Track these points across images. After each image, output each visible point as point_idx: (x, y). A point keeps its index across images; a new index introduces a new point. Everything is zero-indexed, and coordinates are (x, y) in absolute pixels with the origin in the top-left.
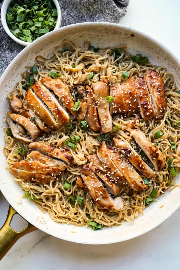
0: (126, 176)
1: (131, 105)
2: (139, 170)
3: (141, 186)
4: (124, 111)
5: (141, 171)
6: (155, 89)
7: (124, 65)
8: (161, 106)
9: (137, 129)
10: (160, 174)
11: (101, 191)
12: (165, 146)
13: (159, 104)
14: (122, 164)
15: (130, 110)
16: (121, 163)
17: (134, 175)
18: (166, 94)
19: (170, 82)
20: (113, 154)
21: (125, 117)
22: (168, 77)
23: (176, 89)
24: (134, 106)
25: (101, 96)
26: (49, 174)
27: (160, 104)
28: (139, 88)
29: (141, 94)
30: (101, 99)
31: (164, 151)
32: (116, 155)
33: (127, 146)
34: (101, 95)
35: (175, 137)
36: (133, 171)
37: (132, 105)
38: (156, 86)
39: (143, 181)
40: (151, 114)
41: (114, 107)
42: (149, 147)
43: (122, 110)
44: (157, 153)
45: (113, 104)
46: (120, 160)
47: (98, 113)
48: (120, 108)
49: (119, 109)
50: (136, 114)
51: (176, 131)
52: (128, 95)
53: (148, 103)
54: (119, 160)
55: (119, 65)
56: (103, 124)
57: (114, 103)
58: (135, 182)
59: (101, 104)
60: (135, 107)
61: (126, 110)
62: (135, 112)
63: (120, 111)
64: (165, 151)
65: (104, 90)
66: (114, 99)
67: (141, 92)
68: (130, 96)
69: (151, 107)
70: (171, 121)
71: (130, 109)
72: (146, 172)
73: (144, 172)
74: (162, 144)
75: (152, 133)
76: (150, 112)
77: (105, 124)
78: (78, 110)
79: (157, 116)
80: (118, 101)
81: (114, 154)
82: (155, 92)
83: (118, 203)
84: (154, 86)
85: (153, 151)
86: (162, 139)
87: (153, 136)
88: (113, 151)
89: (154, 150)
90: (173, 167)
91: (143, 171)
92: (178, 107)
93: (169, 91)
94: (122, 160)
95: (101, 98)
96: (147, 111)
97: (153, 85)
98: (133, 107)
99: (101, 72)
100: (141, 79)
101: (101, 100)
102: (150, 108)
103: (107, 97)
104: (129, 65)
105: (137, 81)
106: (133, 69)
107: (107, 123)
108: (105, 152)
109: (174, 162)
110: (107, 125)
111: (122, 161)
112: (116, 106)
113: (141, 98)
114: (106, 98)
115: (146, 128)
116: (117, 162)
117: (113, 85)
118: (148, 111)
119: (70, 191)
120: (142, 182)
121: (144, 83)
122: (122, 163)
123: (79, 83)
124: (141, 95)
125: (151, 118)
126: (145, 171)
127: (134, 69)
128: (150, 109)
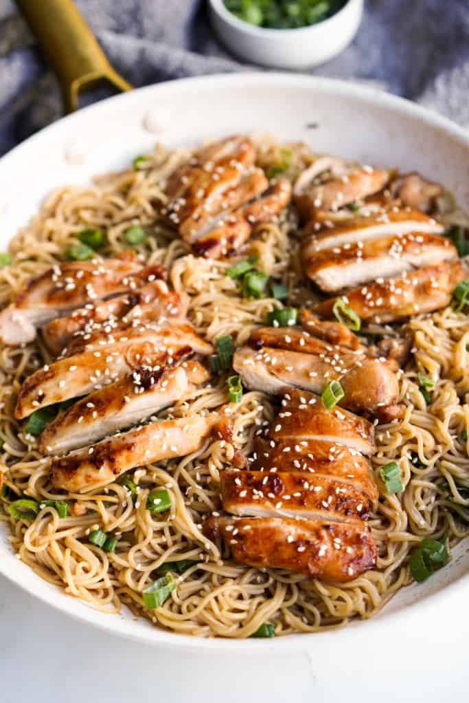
0: (82, 357)
1: (287, 449)
2: (79, 402)
3: (33, 394)
4: (278, 428)
5: (75, 408)
6: (308, 535)
7: (427, 501)
8: (247, 533)
9: (206, 450)
10: (35, 468)
11: (75, 290)
12: (115, 513)
13: (255, 530)
14: (120, 361)
15: (273, 444)
16: (126, 359)
17: (73, 380)
18: (279, 586)
19: (317, 612)
20: (163, 349)
21: (260, 432)
22: (336, 610)
23: (286, 626)
24: (280, 457)
25: (350, 373)
26: (188, 195)
27: (252, 532)
28: (331, 490)
29: (310, 485)
30: (342, 369)
31: (100, 499)
32: (156, 355)
33: (165, 383)
34: (355, 373)
35: (127, 561)
36: (87, 381)
37: (286, 452)
38: (317, 542)
39: (46, 403)
40: (234, 491)
41: (303, 400)
42: (133, 444)
43: (283, 422)
44: (106, 463)
45: (313, 401)
46: (134, 359)
47: (304, 352)
48: (291, 416)
49: (288, 414)
50: (256, 461)
51: (148, 570)
52: (324, 454)
53: (271, 495)
54: (138, 357)
55: (432, 485)
56: (264, 353)
57: (312, 406)
58: (52, 377)
59: (327, 367)
60: (276, 459)
61: (279, 432)
62: (261, 457)
63: (282, 415)
64: (101, 505)
65: (366, 387)
66: (327, 412)
67: (318, 489)
68: (319, 456)
69: (255, 497)
70: (186, 568)
71: (277, 444)
72: (65, 423)
73: (66, 416)
74: (124, 505)
75: (172, 489)
76: (242, 490)
77: (260, 357)
78: (335, 311)
79: (218, 517)
80: (315, 417)
81: (161, 352)
82: (300, 531)
83: (17, 323)
84: (320, 537)
85: (114, 452)
86: (141, 505)
87: (163, 488)
88: (171, 352)
89: (118, 454)
90: (40, 510)
91: (72, 412)
92: (220, 598)
93: (285, 600)
94: (133, 364)
95: (345, 371)
96: (249, 485)
97: (324, 533)
98: (277, 456)
99: (427, 414)
100: (359, 508)
101: (338, 369)
102: (254, 494)
103: (342, 390)
104: (422, 513)
105: (356, 496)
106: (402, 520)
107: (260, 363)
108: (179, 337)
109: (52, 520)
110: (256, 361)
111: (129, 365)
112: (301, 407)
113: (298, 483)
114: (340, 386)
115: (198, 478)
116: (133, 351)
117: (372, 430)
118: (246, 487)
119: (118, 239)
120: (41, 399)
121: (343, 511)
122: (124, 362)
123: (414, 345)
124: (306, 485)
125: (221, 495)
126: (69, 418)
127: (401, 522)
128: (251, 494)
